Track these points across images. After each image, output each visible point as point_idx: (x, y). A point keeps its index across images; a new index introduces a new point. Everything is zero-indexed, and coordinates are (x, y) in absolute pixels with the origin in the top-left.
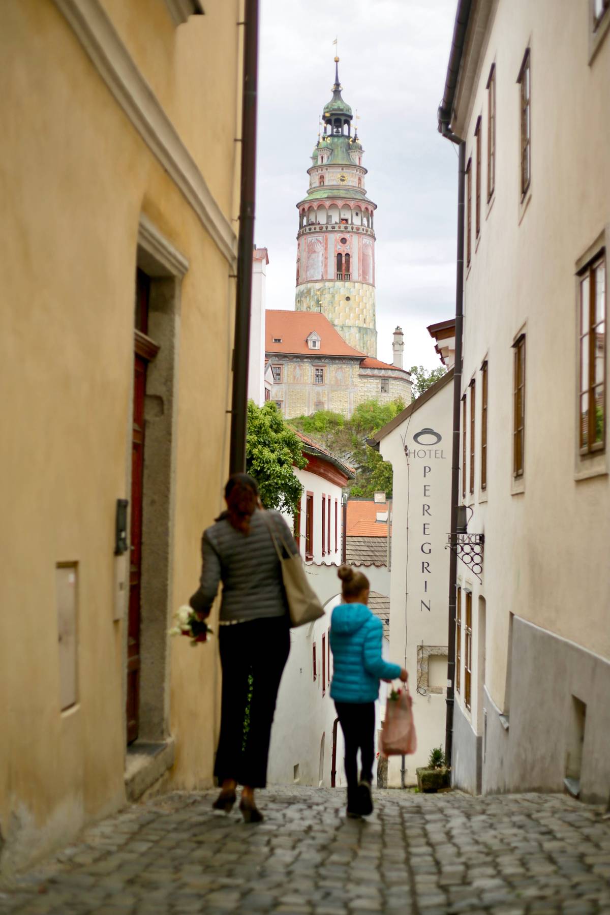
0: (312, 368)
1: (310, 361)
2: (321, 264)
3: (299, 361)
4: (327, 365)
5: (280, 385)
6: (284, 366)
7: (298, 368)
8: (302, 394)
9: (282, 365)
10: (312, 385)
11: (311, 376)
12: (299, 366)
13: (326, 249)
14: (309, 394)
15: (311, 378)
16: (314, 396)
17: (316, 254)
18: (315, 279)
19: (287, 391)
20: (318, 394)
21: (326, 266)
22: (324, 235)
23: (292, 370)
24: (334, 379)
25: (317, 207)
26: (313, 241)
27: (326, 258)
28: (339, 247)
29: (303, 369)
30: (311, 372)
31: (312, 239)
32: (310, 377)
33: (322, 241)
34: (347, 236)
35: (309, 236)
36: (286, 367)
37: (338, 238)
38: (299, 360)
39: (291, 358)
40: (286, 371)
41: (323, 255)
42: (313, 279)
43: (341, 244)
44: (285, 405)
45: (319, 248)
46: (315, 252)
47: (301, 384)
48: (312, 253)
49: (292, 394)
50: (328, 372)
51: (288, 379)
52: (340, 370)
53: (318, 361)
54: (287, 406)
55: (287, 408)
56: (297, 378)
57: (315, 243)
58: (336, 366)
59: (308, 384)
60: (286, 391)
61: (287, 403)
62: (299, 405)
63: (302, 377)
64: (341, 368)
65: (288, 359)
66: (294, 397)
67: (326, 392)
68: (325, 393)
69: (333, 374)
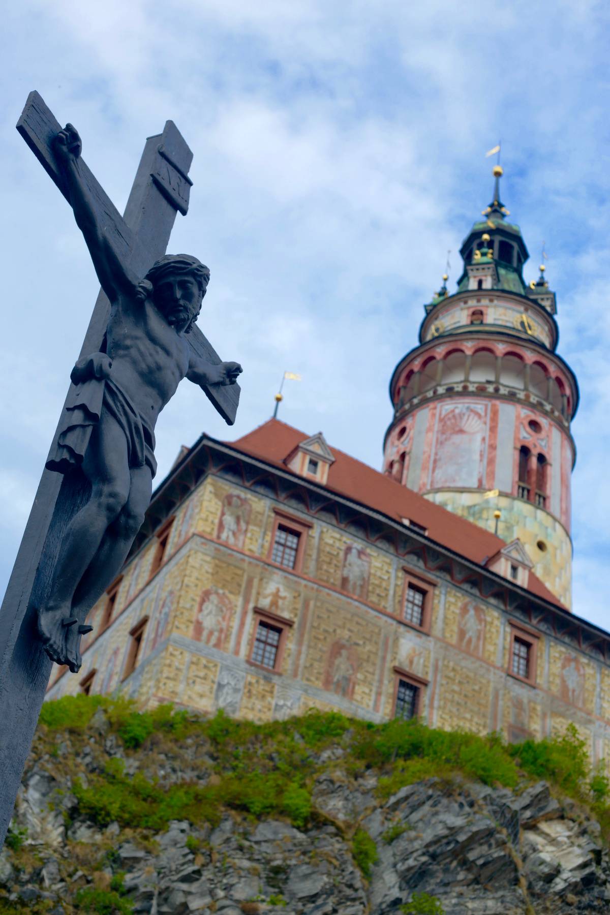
0: (508, 629)
1: (502, 607)
2: (477, 457)
3: (475, 596)
4: (544, 638)
5: (424, 638)
6: (437, 592)
7: (472, 612)
8: (477, 688)
9: (434, 585)
10: (504, 675)
11: (504, 648)
12: (476, 609)
13: (493, 429)
14: (496, 697)
15: (504, 655)
16: (508, 707)
17: (465, 437)
18: (460, 484)
19: (440, 663)
20: (518, 704)
21: (491, 462)
22: (490, 404)
23: (458, 611)
24: (558, 681)
25: (473, 350)
26: (457, 411)
27: (493, 447)
28: (525, 435)
29: (485, 621)
30: (505, 639)
31: (456, 408)
32: (500, 647)
33: (483, 414)
34: (543, 421)
35: (448, 401)
36: (443, 597)
37: (522, 415)
38: (478, 594)
39: (459, 577)
40: (441, 606)
41: (484, 439)
42: (452, 485)
43: (528, 429)
44: (432, 700)
45: (476, 428)
46: (461, 431)
47: (478, 659)
48: (451, 434)
49: (452, 674)
50: (545, 656)
51: (444, 630)
52: (573, 664)
53: (522, 617)
54: (436, 704)
55: (435, 712)
56: (467, 636)
57: (461, 415)
58: (563, 649)
59: (494, 667)
60: (437, 660)
61: (436, 697)
62: (468, 716)
63: (481, 643)
64: (576, 660)
65: (448, 578)
66: (456, 688)
67: (539, 708)
68: (534, 709)
69: (556, 668)
